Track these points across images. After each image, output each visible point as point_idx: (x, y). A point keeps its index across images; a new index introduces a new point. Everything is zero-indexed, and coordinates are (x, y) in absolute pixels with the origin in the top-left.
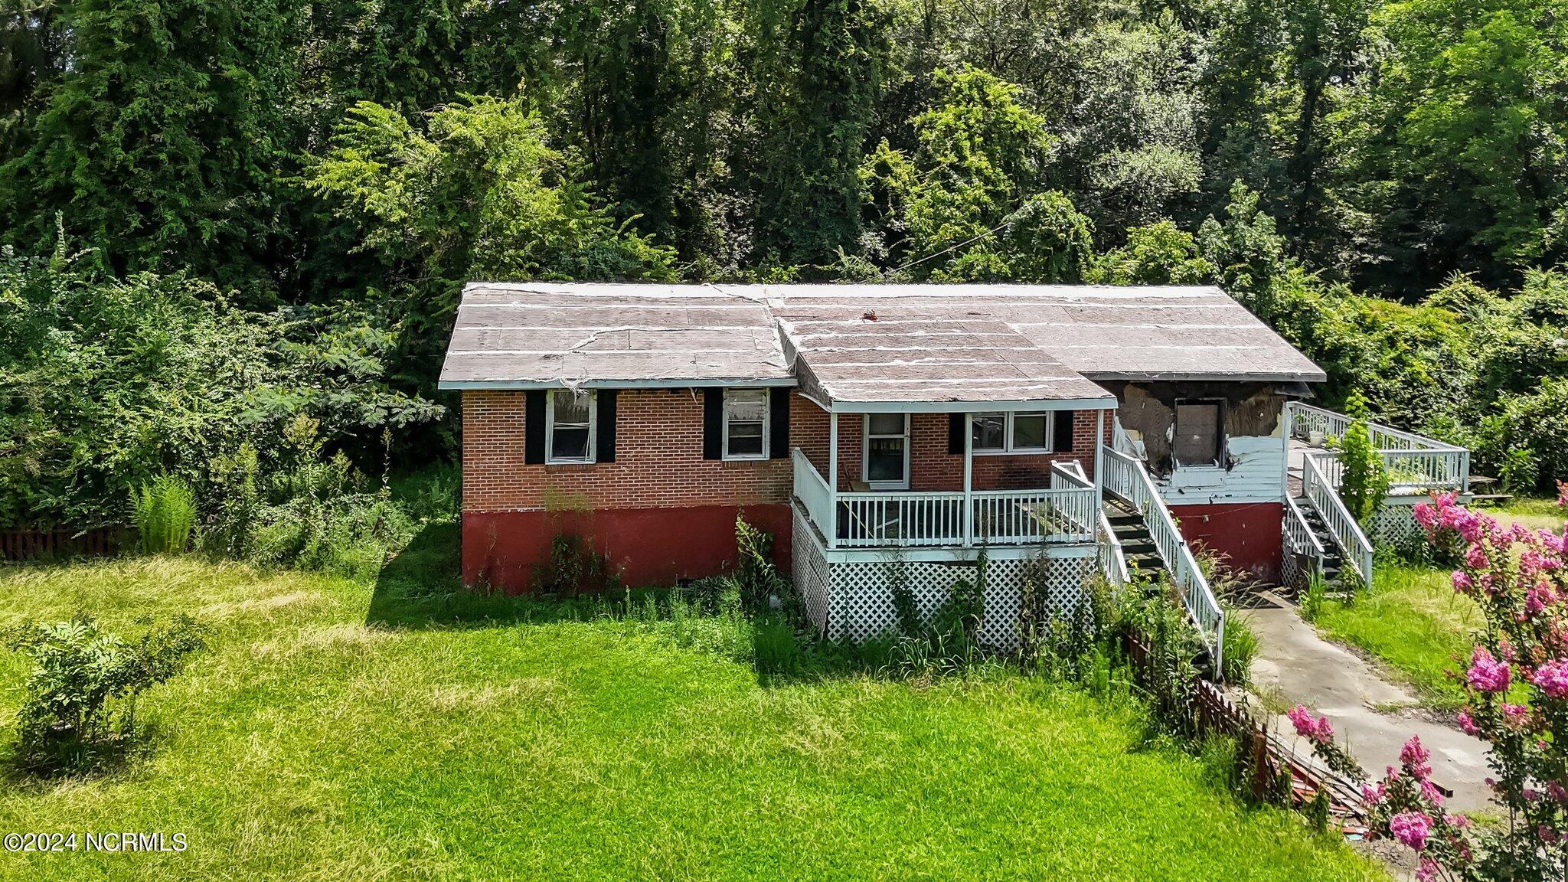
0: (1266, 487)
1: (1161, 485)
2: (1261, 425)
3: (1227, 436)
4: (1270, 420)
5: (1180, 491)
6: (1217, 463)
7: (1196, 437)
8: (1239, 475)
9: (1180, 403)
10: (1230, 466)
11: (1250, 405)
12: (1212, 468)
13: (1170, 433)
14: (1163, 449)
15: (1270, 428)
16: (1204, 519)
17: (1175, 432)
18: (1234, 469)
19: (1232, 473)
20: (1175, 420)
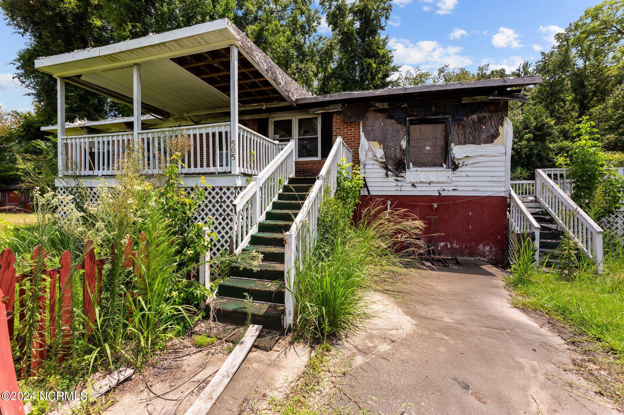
0: (490, 184)
1: (397, 181)
2: (484, 136)
3: (453, 145)
4: (492, 131)
5: (413, 185)
6: (444, 165)
7: (428, 148)
8: (464, 174)
9: (412, 123)
10: (455, 167)
11: (473, 121)
12: (440, 169)
13: (404, 144)
14: (399, 154)
15: (492, 138)
16: (432, 207)
17: (408, 142)
18: (459, 169)
19: (457, 172)
20: (408, 134)
